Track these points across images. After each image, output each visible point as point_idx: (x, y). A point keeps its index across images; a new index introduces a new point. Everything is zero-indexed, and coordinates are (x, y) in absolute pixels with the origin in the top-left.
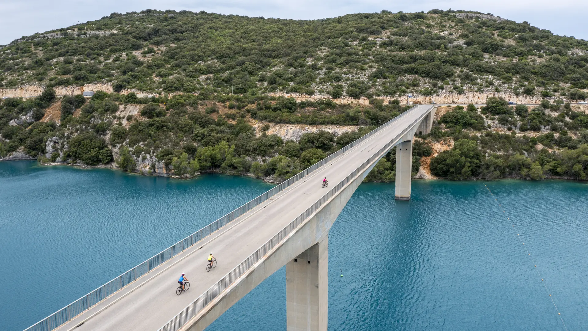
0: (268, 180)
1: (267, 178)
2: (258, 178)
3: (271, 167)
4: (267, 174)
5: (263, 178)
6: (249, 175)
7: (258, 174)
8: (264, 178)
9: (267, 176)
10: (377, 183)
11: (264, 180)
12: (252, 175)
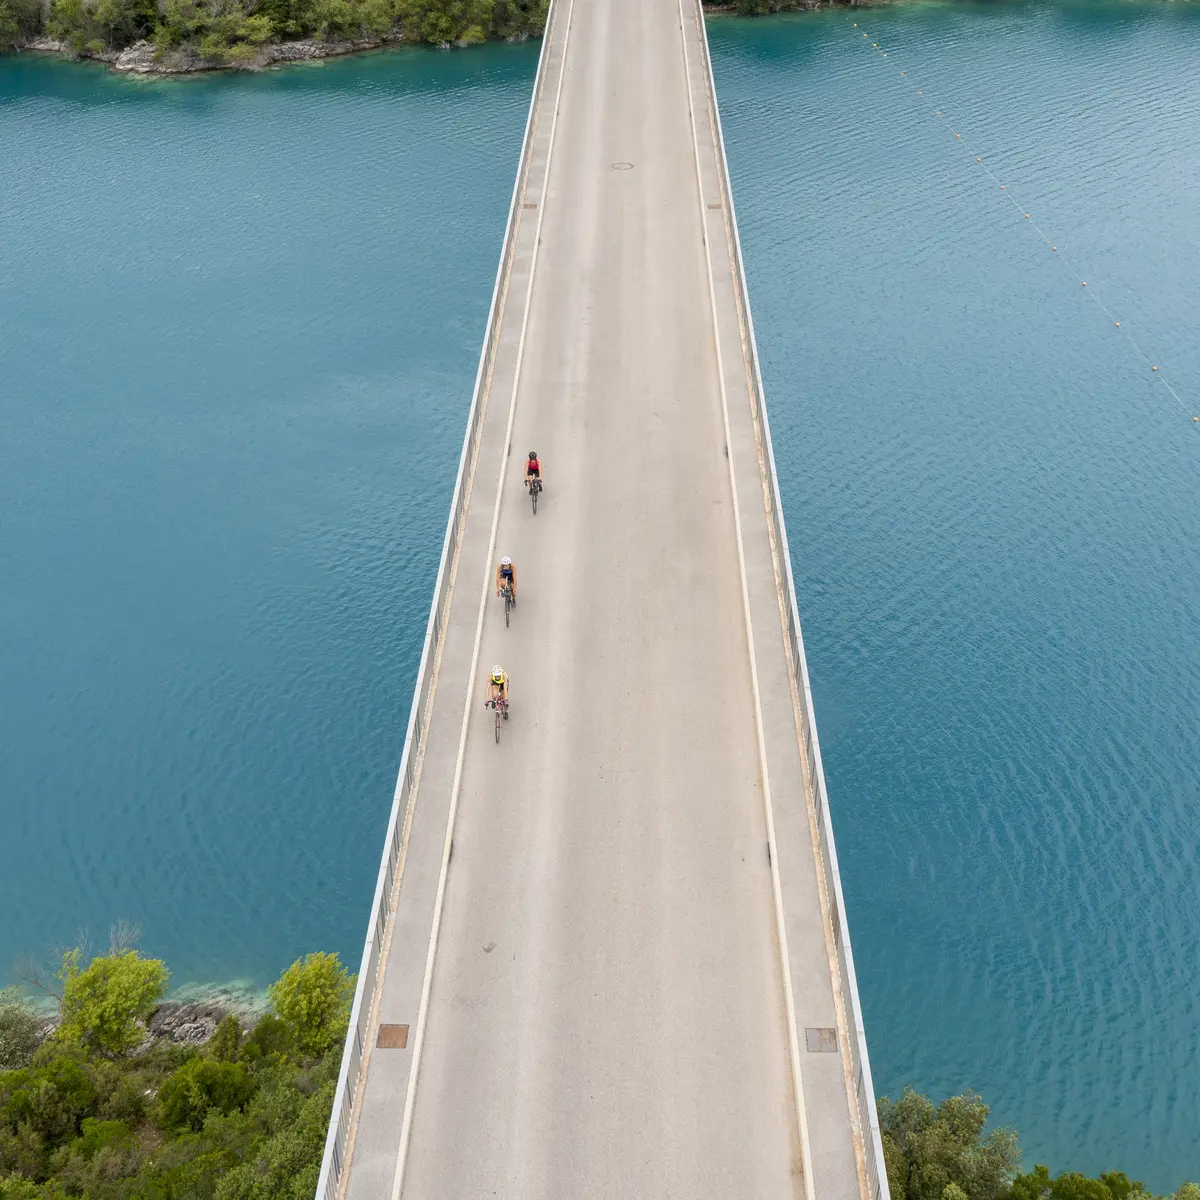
0: (129, 62)
1: (124, 57)
2: (85, 56)
3: (132, 13)
4: (121, 39)
5: (105, 57)
6: (41, 46)
7: (83, 40)
8: (112, 55)
9: (120, 48)
10: (517, 43)
11: (111, 63)
12: (56, 45)
